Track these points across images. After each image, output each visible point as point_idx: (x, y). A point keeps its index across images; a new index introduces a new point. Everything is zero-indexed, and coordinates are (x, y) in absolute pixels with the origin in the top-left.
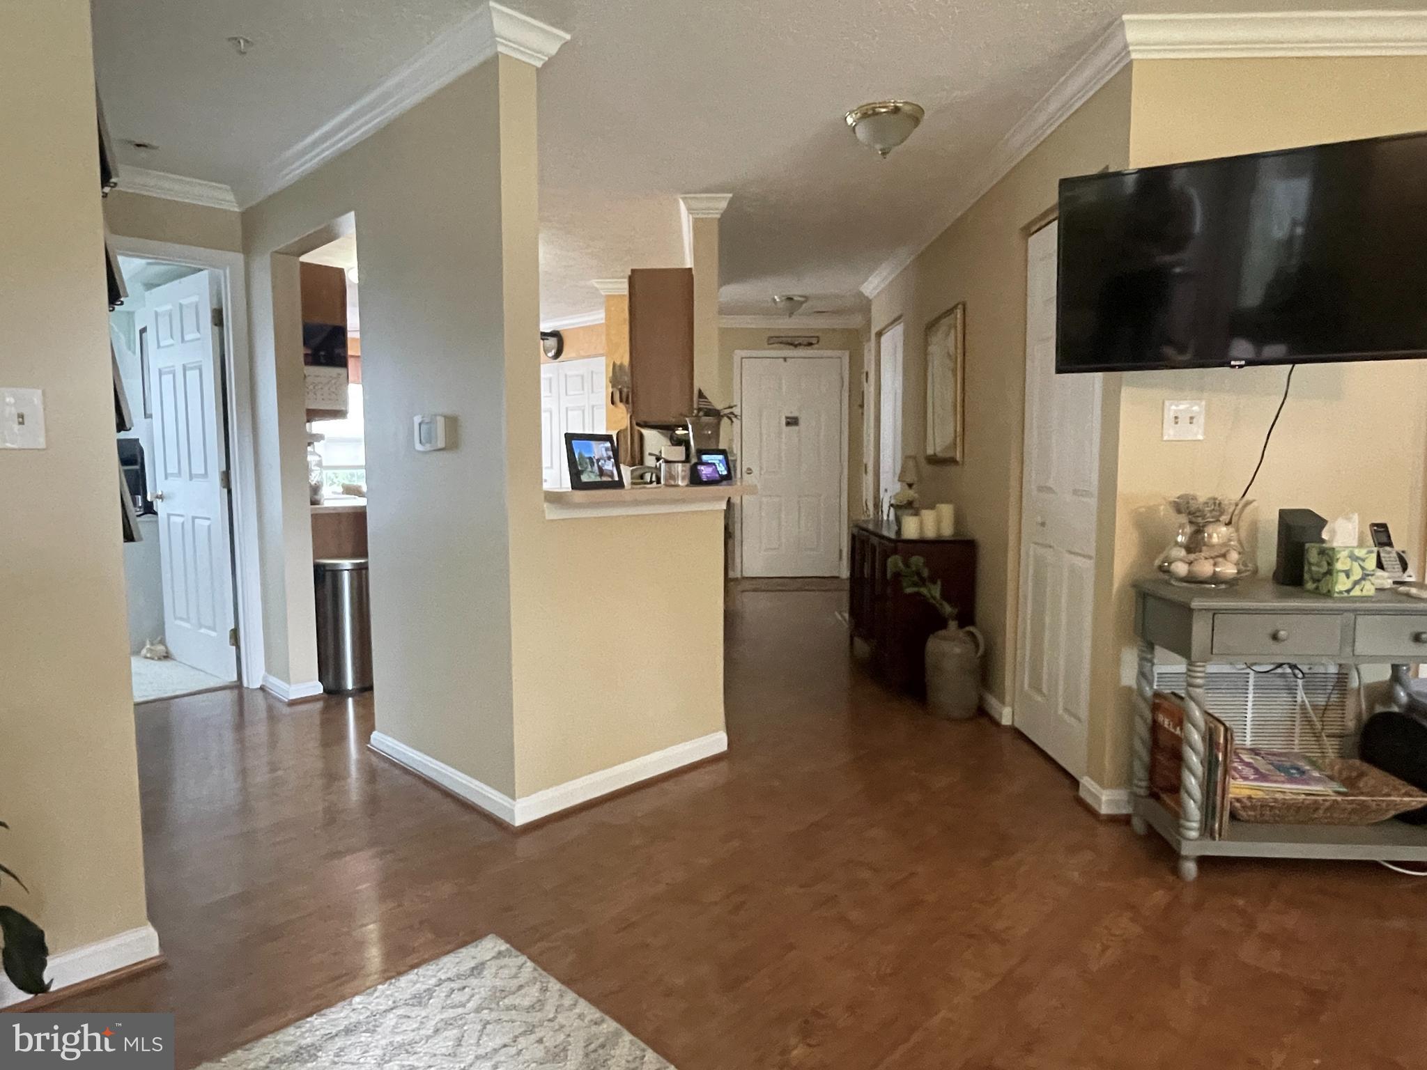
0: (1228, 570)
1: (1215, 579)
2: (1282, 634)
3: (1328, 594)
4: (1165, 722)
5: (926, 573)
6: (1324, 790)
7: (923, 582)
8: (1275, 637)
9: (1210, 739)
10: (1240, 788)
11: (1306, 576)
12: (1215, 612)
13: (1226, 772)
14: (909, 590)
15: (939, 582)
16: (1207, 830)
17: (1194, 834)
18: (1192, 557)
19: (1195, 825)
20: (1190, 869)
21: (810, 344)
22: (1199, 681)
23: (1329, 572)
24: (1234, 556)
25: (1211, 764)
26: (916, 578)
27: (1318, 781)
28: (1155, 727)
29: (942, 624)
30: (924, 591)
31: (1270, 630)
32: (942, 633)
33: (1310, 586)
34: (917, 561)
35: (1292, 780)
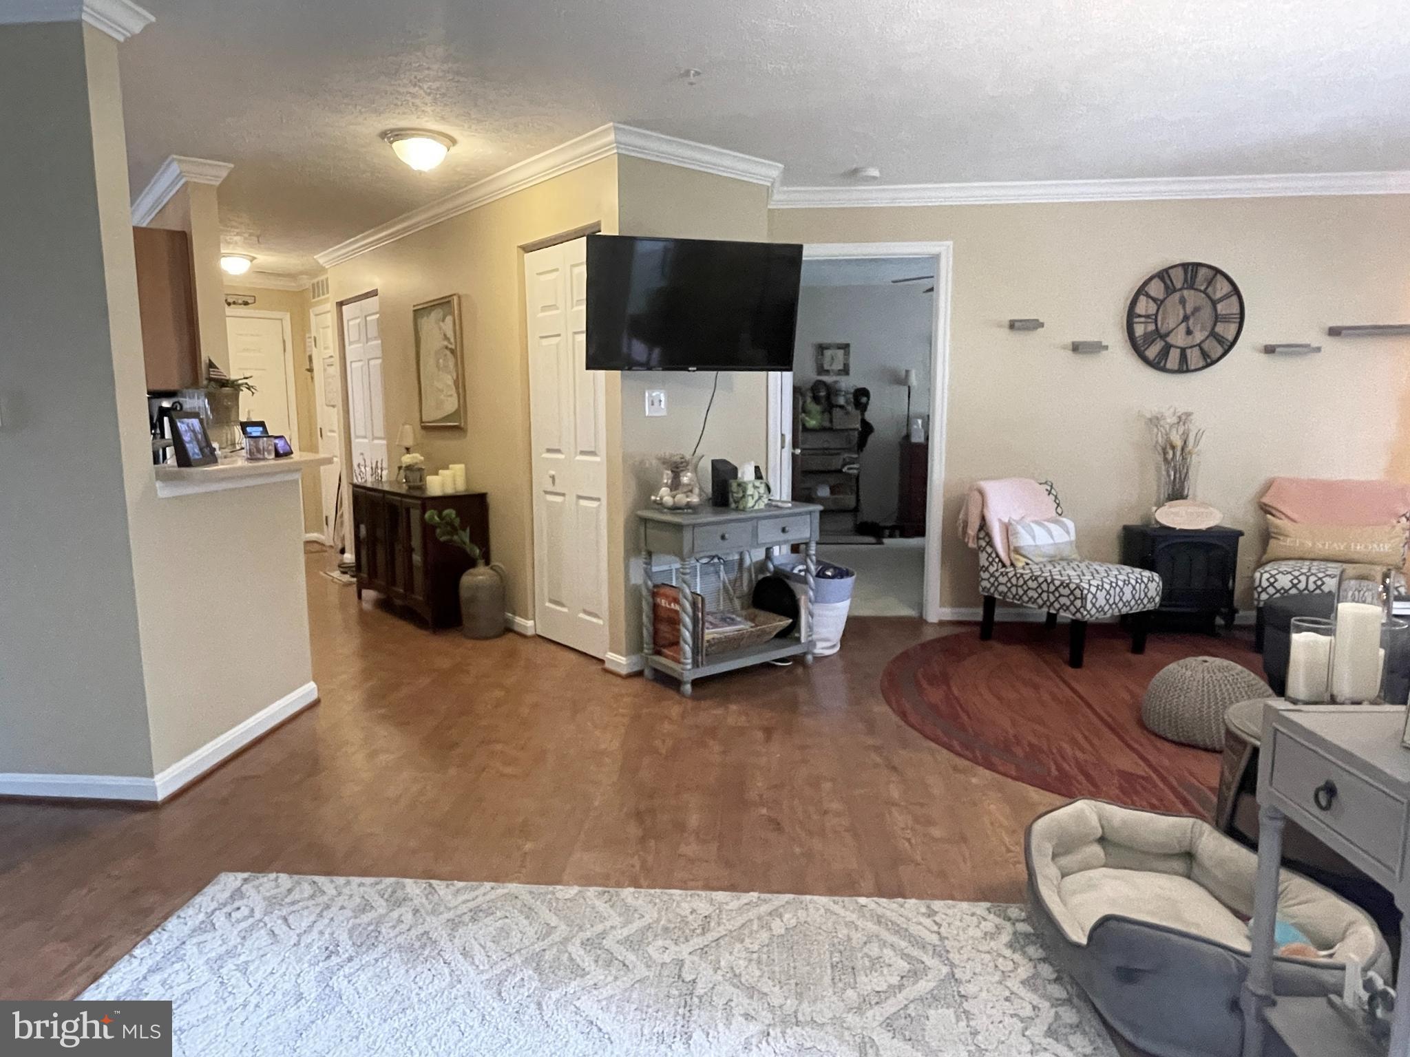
0: (695, 499)
1: (689, 506)
2: (727, 536)
3: (744, 510)
4: (663, 602)
5: (457, 522)
6: (744, 626)
7: (454, 530)
8: (723, 537)
9: (694, 605)
10: (710, 634)
11: (731, 500)
12: (694, 526)
13: (703, 624)
14: (443, 539)
15: (468, 530)
16: (696, 664)
17: (689, 667)
18: (674, 493)
19: (690, 661)
20: (688, 688)
21: (246, 303)
22: (688, 571)
23: (744, 496)
24: (696, 490)
25: (695, 620)
26: (449, 528)
27: (740, 623)
28: (655, 607)
29: (472, 564)
30: (455, 538)
31: (720, 534)
32: (471, 571)
33: (733, 505)
34: (450, 513)
35: (730, 625)
